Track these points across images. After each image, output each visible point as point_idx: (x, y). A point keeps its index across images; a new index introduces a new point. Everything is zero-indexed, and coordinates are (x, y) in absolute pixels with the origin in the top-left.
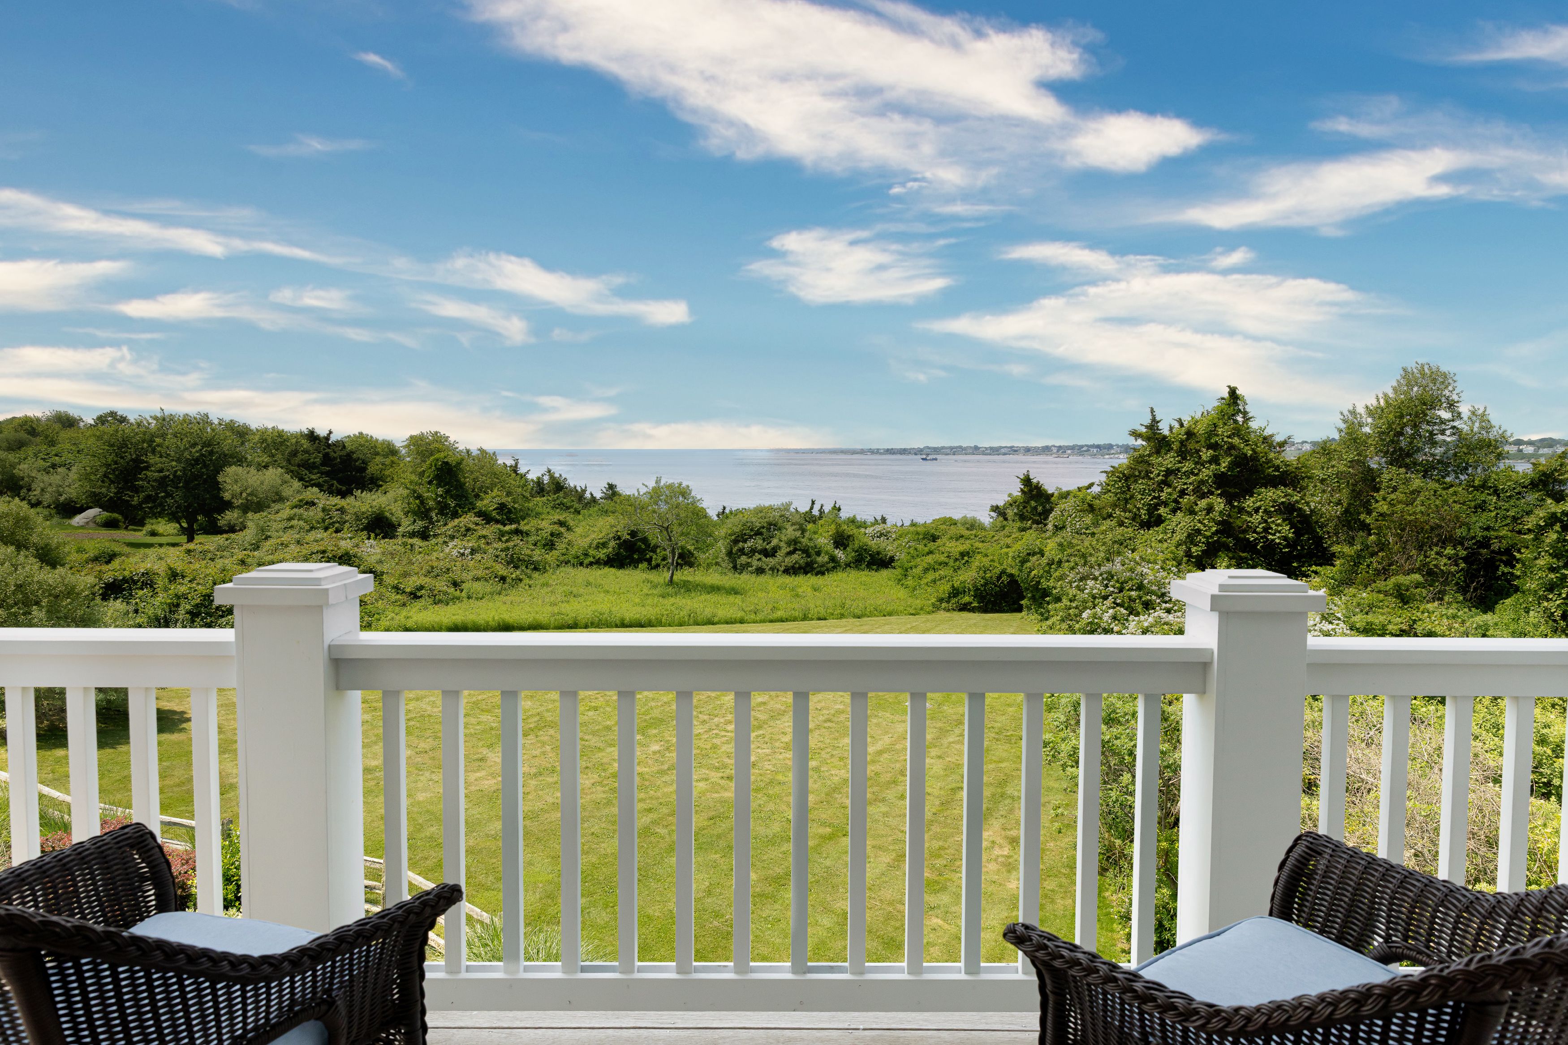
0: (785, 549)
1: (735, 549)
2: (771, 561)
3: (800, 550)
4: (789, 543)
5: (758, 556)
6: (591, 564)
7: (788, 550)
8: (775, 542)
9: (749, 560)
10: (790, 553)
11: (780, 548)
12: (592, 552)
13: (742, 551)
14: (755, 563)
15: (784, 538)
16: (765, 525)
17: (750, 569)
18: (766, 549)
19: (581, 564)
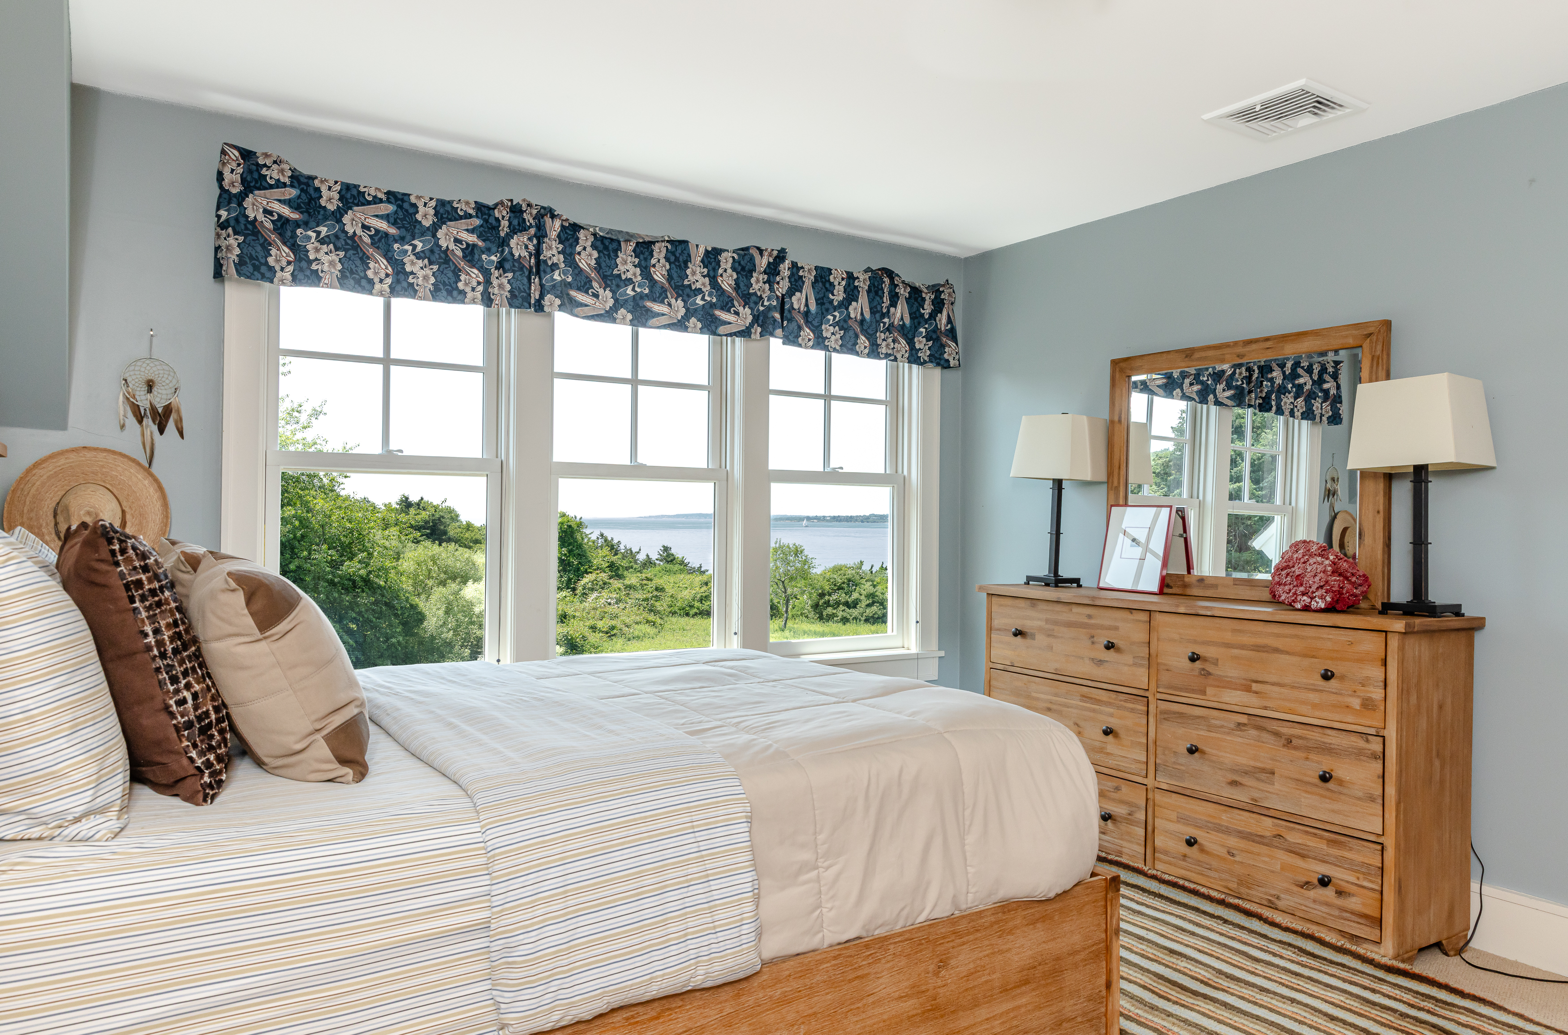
0: (865, 602)
1: (821, 602)
2: (855, 612)
3: (878, 602)
4: (868, 596)
5: (842, 607)
6: (696, 614)
7: (868, 602)
8: (855, 595)
9: (835, 611)
10: (868, 606)
11: (860, 601)
12: (697, 604)
13: (827, 604)
14: (840, 614)
15: (864, 593)
16: (846, 581)
17: (835, 619)
18: (847, 602)
19: (687, 614)
